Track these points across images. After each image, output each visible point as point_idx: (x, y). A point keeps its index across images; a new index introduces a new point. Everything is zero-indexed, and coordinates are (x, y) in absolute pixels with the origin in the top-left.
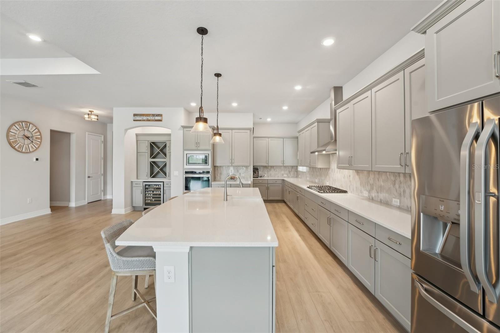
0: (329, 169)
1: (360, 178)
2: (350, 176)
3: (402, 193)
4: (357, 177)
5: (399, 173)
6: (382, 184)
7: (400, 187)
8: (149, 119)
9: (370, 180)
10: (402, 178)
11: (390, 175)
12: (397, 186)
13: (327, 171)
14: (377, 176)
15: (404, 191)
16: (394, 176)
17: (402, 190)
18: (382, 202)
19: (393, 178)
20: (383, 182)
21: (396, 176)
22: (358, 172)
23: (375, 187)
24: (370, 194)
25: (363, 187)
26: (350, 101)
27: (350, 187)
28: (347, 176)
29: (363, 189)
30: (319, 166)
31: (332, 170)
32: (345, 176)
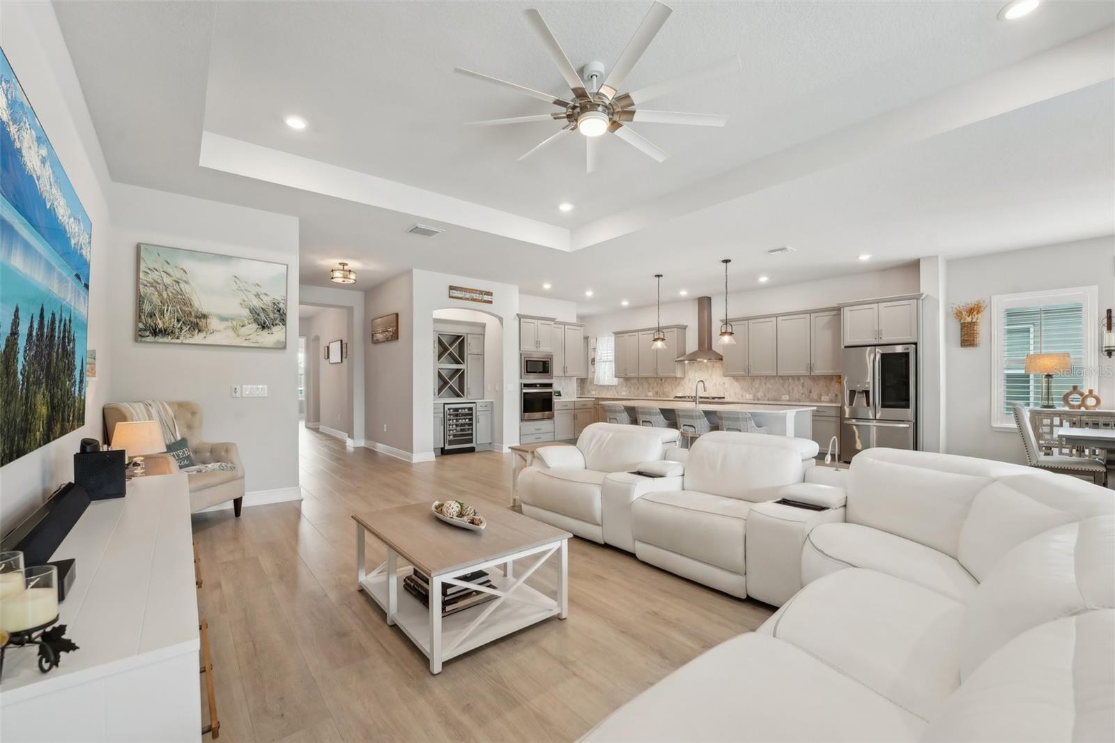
0: (682, 379)
1: (739, 384)
3: (791, 391)
4: (736, 384)
5: (788, 376)
6: (770, 386)
7: (788, 387)
8: (475, 298)
9: (755, 384)
10: (790, 380)
12: (786, 387)
13: (678, 382)
15: (793, 389)
17: (790, 388)
19: (781, 381)
21: (785, 379)
23: (761, 390)
24: (754, 396)
25: (746, 391)
26: (748, 319)
27: (724, 394)
28: (720, 384)
29: (745, 393)
30: (679, 375)
31: (689, 380)
32: (715, 385)
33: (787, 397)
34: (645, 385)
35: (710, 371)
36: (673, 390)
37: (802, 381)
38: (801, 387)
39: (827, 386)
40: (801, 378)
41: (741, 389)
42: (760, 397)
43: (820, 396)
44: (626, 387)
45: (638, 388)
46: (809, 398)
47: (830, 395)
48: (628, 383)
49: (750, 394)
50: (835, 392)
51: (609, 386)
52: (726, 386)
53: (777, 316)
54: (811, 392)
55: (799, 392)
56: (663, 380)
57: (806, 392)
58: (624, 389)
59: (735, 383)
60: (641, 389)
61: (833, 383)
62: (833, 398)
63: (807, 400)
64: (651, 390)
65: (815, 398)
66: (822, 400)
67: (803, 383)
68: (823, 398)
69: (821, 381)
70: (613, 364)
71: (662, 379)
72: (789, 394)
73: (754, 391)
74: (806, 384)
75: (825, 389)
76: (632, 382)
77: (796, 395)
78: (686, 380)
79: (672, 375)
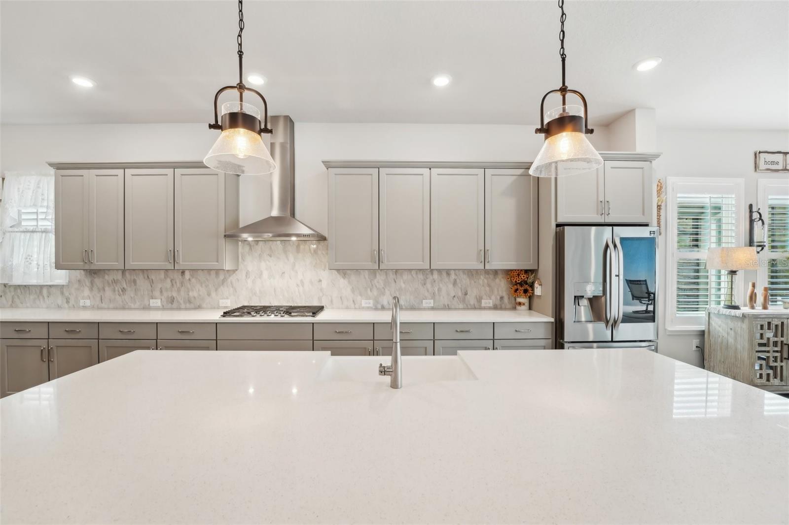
0: (234, 271)
1: (349, 282)
2: (320, 281)
3: (437, 293)
4: (342, 282)
6: (403, 286)
7: (432, 286)
9: (378, 282)
10: (436, 275)
11: (417, 274)
12: (429, 285)
13: (221, 277)
14: (391, 276)
15: (439, 290)
16: (423, 275)
17: (436, 289)
18: (404, 308)
19: (421, 276)
20: (404, 283)
21: (427, 274)
22: (345, 274)
23: (387, 292)
24: (376, 301)
25: (361, 295)
26: (378, 166)
27: (320, 299)
28: (311, 282)
29: (359, 297)
30: (228, 266)
31: (247, 274)
32: (302, 281)
33: (429, 303)
34: (141, 281)
35: (292, 259)
36: (209, 295)
37: (453, 276)
38: (451, 286)
39: (489, 286)
40: (452, 273)
41: (353, 291)
42: (385, 303)
43: (479, 300)
44: (91, 289)
45: (124, 290)
46: (464, 301)
47: (493, 297)
48: (98, 281)
49: (368, 298)
50: (500, 293)
51: (41, 287)
52: (324, 284)
53: (430, 166)
54: (466, 294)
55: (448, 294)
56: (187, 275)
57: (460, 294)
58: (87, 292)
59: (342, 280)
60: (130, 292)
61: (497, 280)
62: (498, 302)
63: (461, 306)
64: (157, 293)
65: (472, 303)
66: (483, 305)
67: (455, 280)
68: (486, 302)
69: (482, 277)
70: (52, 237)
71: (183, 272)
72: (433, 296)
73: (375, 293)
74: (458, 281)
75: (487, 289)
76: (108, 278)
77: (444, 300)
78: (241, 275)
79: (214, 265)
